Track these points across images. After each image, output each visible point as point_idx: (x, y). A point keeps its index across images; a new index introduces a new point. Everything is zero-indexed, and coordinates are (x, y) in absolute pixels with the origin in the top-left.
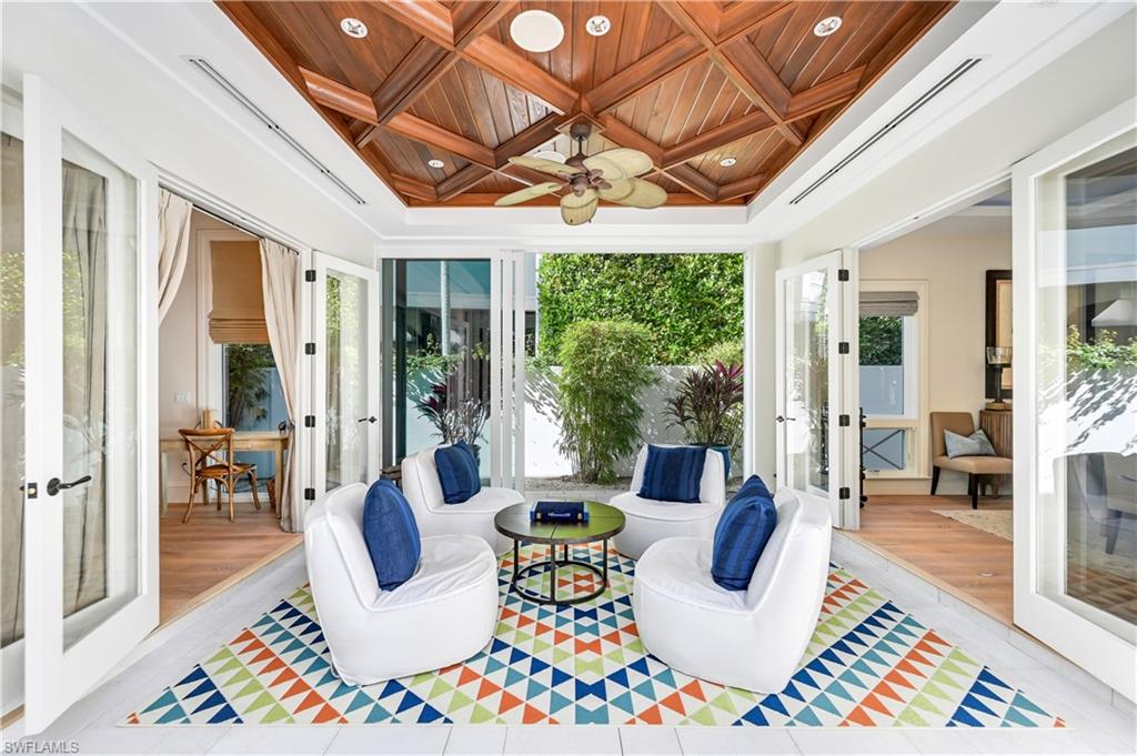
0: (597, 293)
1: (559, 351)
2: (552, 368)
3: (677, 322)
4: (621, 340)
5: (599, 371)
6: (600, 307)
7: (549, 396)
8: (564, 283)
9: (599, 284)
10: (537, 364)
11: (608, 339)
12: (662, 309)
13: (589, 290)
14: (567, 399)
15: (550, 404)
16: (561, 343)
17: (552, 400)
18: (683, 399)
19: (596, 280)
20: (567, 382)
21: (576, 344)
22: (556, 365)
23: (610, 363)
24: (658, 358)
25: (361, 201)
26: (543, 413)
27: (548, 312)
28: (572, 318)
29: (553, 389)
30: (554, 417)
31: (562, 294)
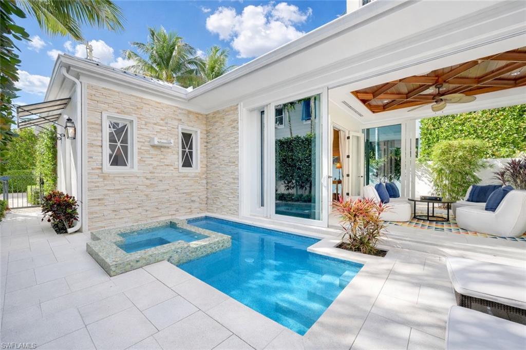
0: (453, 128)
1: (431, 155)
2: (428, 162)
3: (507, 136)
4: (466, 148)
5: (453, 162)
6: (455, 134)
7: (426, 173)
8: (434, 126)
9: (454, 124)
10: (420, 160)
11: (459, 148)
12: (496, 131)
13: (448, 127)
14: (435, 175)
15: (426, 177)
16: (432, 151)
17: (427, 175)
18: (504, 172)
19: (452, 122)
20: (436, 166)
21: (440, 151)
22: (429, 160)
23: (460, 158)
24: (493, 155)
25: (360, 115)
26: (422, 180)
27: (425, 139)
28: (438, 140)
29: (428, 171)
30: (428, 183)
31: (433, 131)
